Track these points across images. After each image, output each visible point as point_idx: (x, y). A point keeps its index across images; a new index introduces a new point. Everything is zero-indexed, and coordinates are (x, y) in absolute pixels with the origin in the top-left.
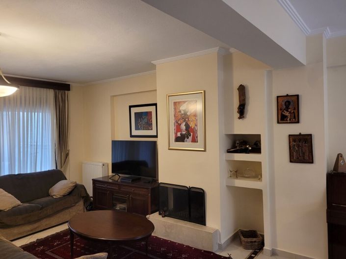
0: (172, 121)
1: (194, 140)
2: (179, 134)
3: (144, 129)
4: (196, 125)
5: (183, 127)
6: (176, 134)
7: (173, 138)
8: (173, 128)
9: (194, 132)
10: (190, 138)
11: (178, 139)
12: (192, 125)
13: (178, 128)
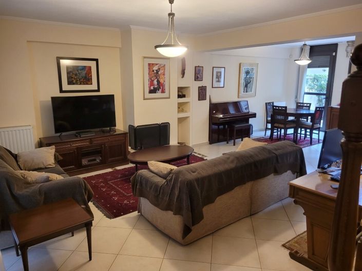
0: (147, 78)
1: (163, 92)
2: (152, 88)
3: (80, 84)
4: (164, 81)
5: (155, 82)
6: (150, 87)
7: (147, 90)
8: (147, 83)
9: (163, 85)
10: (160, 90)
11: (151, 92)
12: (161, 81)
13: (151, 83)
